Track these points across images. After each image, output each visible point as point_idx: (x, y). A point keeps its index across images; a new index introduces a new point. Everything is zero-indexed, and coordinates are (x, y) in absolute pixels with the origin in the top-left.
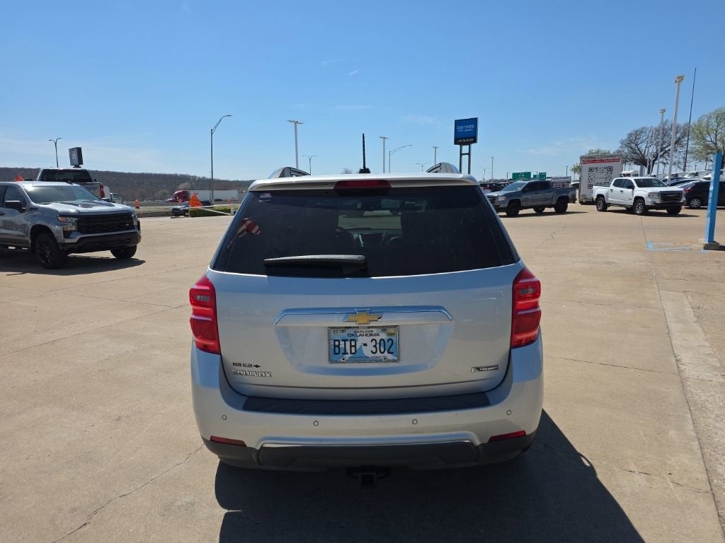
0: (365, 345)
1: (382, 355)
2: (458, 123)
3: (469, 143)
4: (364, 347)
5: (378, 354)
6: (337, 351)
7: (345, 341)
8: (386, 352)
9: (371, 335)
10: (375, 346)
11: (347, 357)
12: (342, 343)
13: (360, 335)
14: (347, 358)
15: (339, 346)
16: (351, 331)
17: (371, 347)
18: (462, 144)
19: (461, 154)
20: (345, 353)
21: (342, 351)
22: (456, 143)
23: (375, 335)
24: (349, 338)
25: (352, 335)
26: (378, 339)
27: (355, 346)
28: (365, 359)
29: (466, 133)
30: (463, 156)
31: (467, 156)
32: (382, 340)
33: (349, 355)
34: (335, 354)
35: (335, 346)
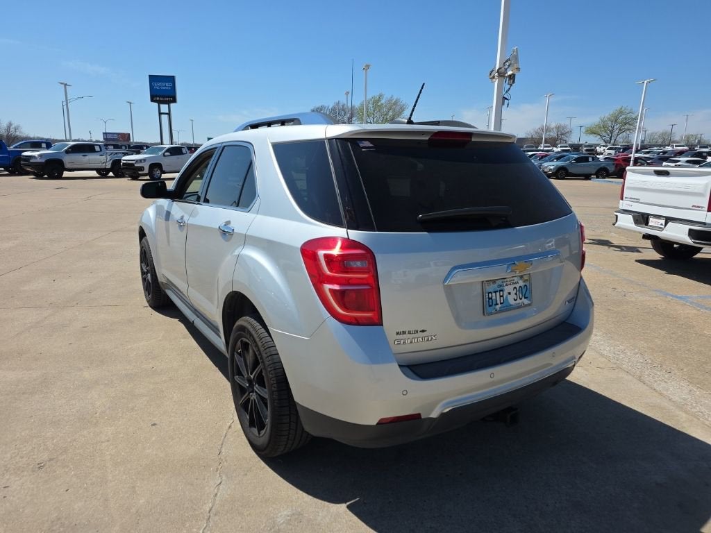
0: (509, 293)
1: (521, 301)
2: (153, 79)
3: (168, 103)
4: (509, 296)
5: (519, 301)
6: (491, 304)
7: (496, 292)
8: (523, 298)
9: (513, 283)
10: (516, 294)
11: (498, 307)
12: (494, 294)
13: (506, 285)
14: (498, 309)
15: (491, 298)
16: (499, 282)
17: (513, 296)
18: (160, 102)
19: (160, 114)
20: (497, 304)
21: (494, 303)
22: (152, 100)
23: (516, 283)
24: (499, 289)
25: (501, 286)
26: (517, 286)
27: (503, 296)
28: (511, 308)
29: (163, 91)
30: (163, 116)
31: (167, 116)
32: (520, 287)
33: (500, 305)
34: (490, 306)
35: (489, 299)
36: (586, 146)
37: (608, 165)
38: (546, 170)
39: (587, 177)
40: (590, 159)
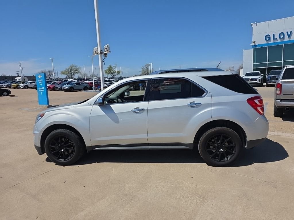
36: (64, 79)
37: (87, 85)
38: (65, 89)
39: (80, 90)
40: (81, 84)
